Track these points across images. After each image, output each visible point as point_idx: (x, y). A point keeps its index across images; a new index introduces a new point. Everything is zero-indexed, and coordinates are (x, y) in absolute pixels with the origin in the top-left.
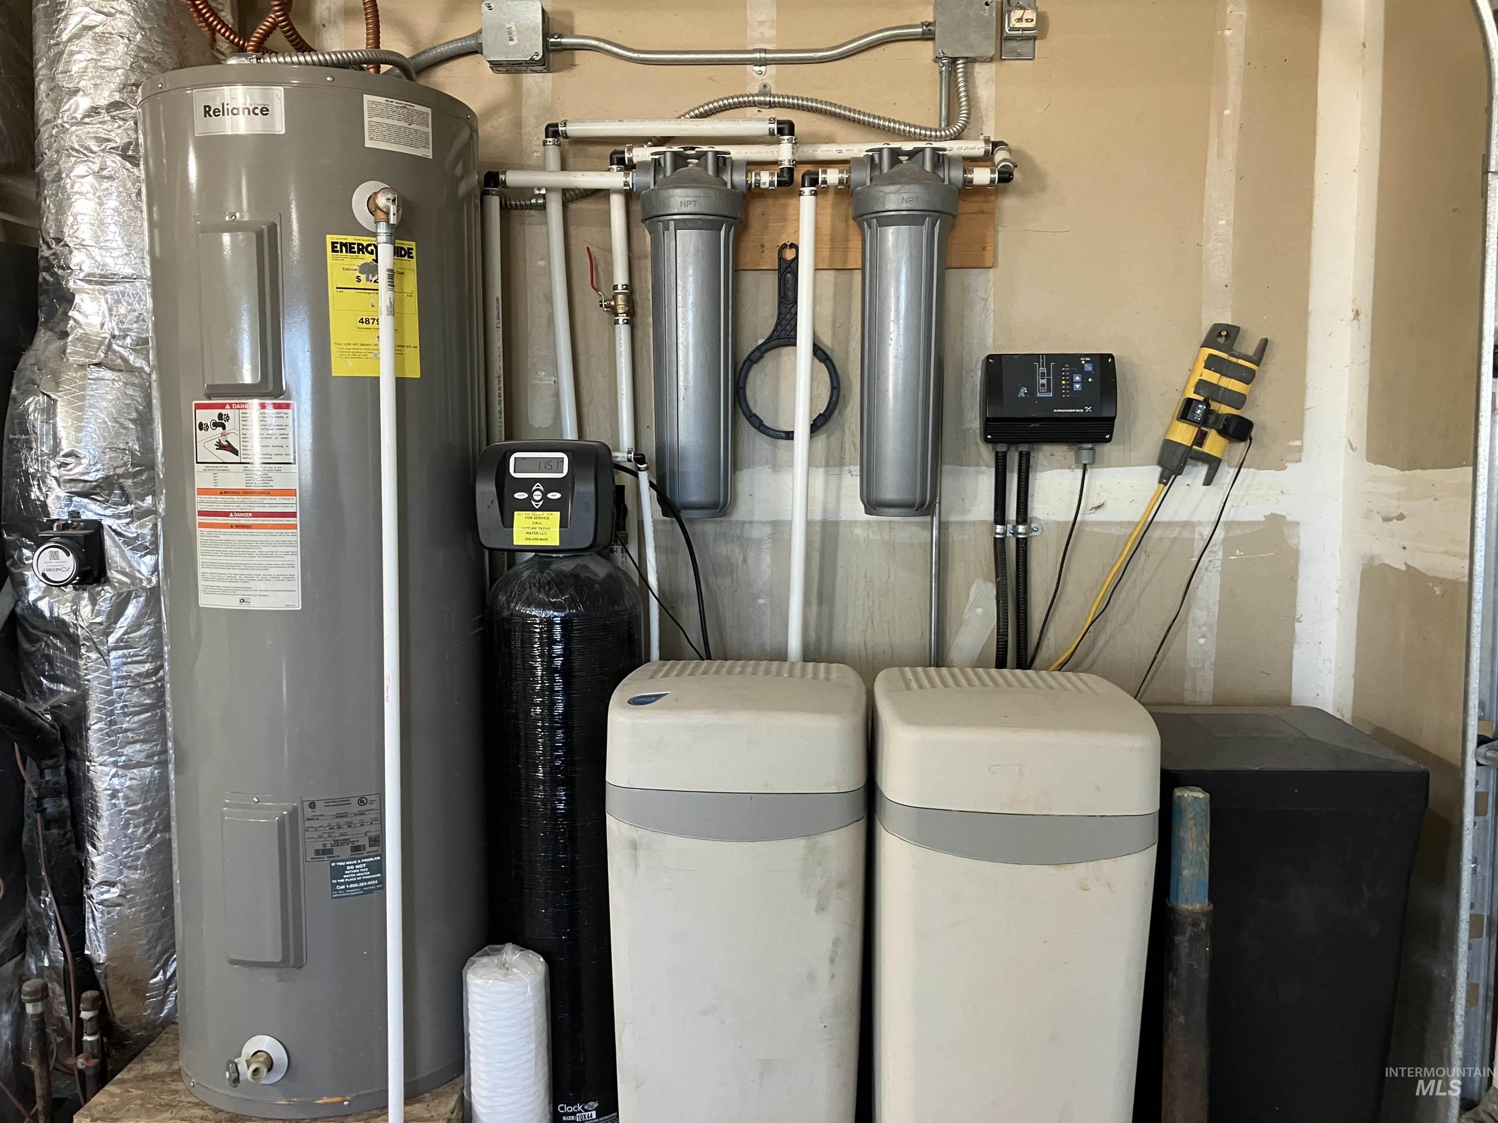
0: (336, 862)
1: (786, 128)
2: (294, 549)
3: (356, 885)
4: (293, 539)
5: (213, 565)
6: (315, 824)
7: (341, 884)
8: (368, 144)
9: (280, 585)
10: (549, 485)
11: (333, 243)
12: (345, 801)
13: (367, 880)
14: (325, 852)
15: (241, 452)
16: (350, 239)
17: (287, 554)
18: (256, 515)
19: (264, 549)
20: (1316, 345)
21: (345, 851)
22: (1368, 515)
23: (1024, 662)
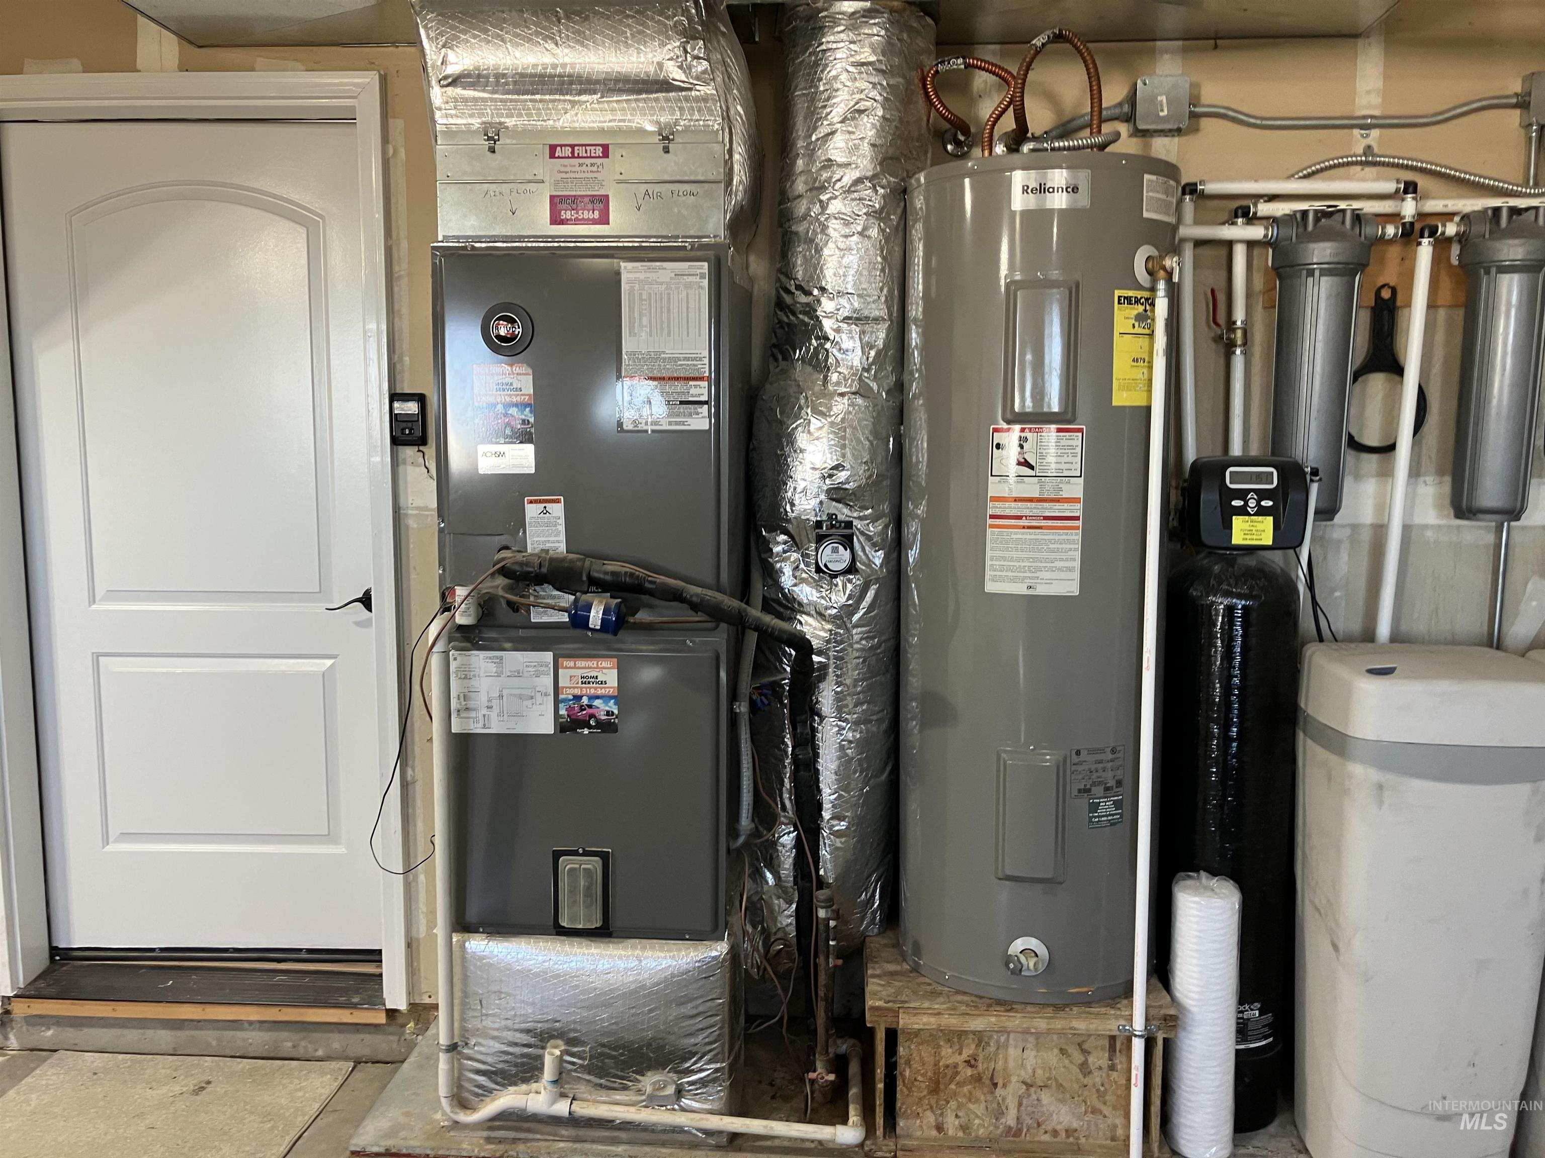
0: (1093, 799)
1: (1410, 188)
2: (1076, 546)
3: (1105, 819)
4: (1077, 537)
5: (1000, 559)
6: (1080, 768)
7: (1095, 817)
8: (1146, 215)
9: (1062, 575)
10: (1262, 495)
11: (1119, 297)
12: (1102, 751)
13: (1113, 815)
14: (1087, 791)
15: (1037, 468)
16: (1130, 293)
17: (1070, 550)
18: (1046, 518)
19: (1051, 546)
21: (1098, 790)
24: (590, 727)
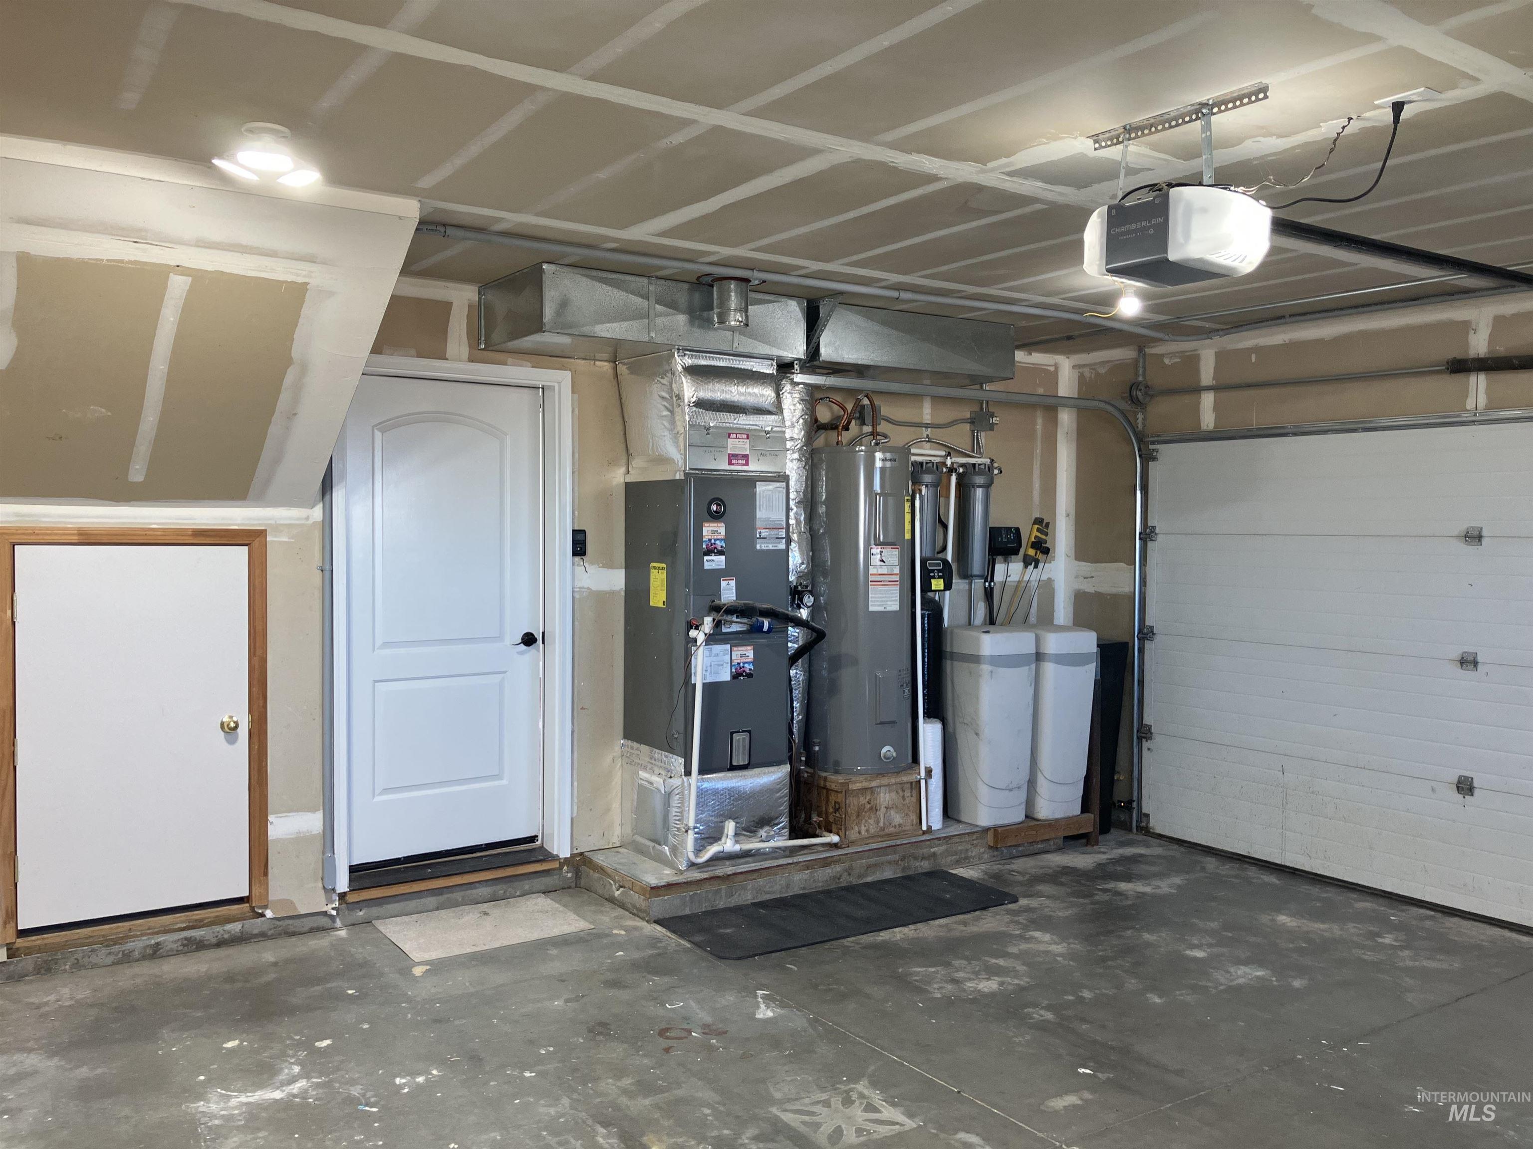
0: (904, 689)
1: (948, 453)
4: (898, 588)
5: (874, 597)
6: (901, 677)
9: (894, 603)
10: (939, 571)
14: (902, 686)
15: (885, 562)
16: (908, 498)
17: (896, 593)
18: (889, 581)
19: (890, 592)
20: (1058, 522)
21: (905, 685)
22: (1076, 577)
23: (994, 624)
24: (743, 676)
